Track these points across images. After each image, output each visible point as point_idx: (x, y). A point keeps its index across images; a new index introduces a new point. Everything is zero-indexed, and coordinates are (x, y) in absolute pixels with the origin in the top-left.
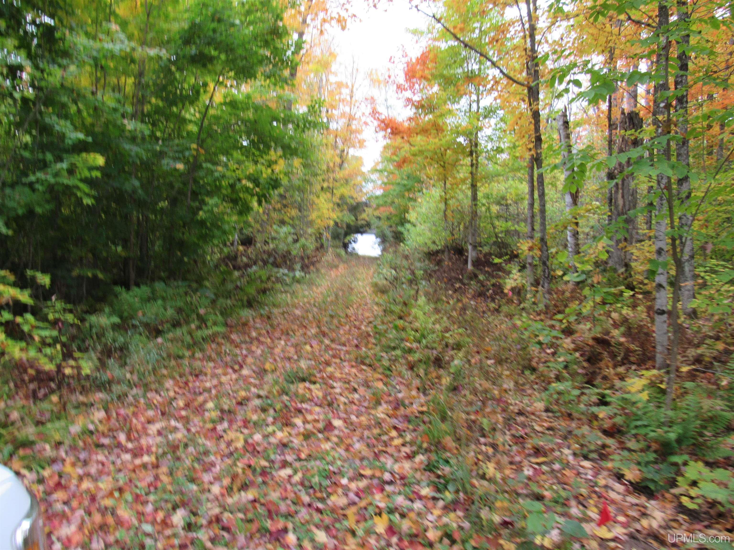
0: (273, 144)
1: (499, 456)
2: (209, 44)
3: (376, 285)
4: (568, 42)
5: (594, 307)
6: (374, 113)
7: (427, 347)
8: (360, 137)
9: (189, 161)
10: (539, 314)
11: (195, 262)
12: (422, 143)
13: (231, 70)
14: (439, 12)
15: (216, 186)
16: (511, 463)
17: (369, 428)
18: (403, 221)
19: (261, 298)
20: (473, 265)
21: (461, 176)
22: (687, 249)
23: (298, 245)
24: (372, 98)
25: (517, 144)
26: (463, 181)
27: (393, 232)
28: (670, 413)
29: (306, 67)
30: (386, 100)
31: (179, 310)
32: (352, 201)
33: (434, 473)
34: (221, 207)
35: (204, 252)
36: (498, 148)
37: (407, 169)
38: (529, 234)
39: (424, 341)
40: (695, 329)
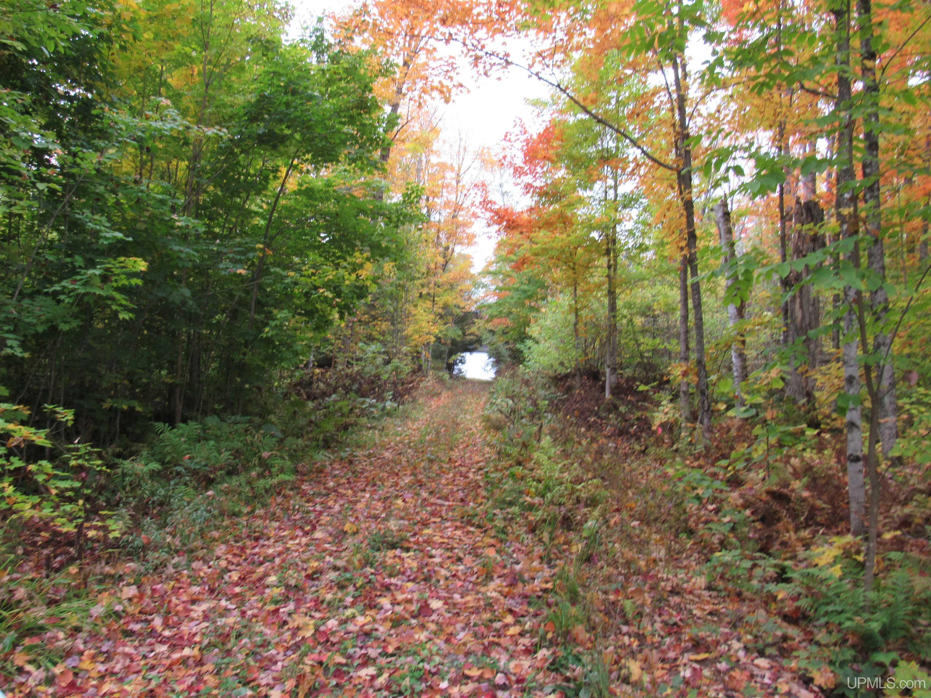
0: (358, 243)
1: (646, 651)
2: (281, 121)
3: (488, 419)
4: (726, 115)
5: (768, 450)
6: (486, 203)
7: (552, 502)
8: (469, 231)
9: (253, 264)
10: (697, 459)
11: (259, 388)
12: (546, 240)
13: (308, 152)
14: (566, 78)
15: (286, 294)
16: (663, 660)
17: (476, 611)
18: (523, 337)
19: (341, 436)
20: (613, 393)
21: (596, 279)
22: (886, 375)
23: (389, 367)
24: (483, 185)
25: (665, 240)
26: (599, 286)
27: (510, 349)
28: (872, 595)
29: (401, 146)
30: (501, 186)
31: (237, 453)
32: (458, 311)
33: (562, 674)
34: (293, 321)
35: (271, 376)
36: (641, 245)
37: (527, 270)
38: (682, 355)
39: (549, 495)
40: (900, 479)
